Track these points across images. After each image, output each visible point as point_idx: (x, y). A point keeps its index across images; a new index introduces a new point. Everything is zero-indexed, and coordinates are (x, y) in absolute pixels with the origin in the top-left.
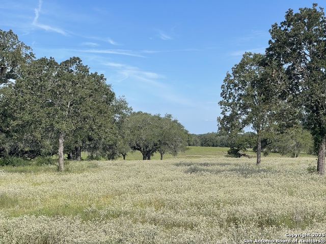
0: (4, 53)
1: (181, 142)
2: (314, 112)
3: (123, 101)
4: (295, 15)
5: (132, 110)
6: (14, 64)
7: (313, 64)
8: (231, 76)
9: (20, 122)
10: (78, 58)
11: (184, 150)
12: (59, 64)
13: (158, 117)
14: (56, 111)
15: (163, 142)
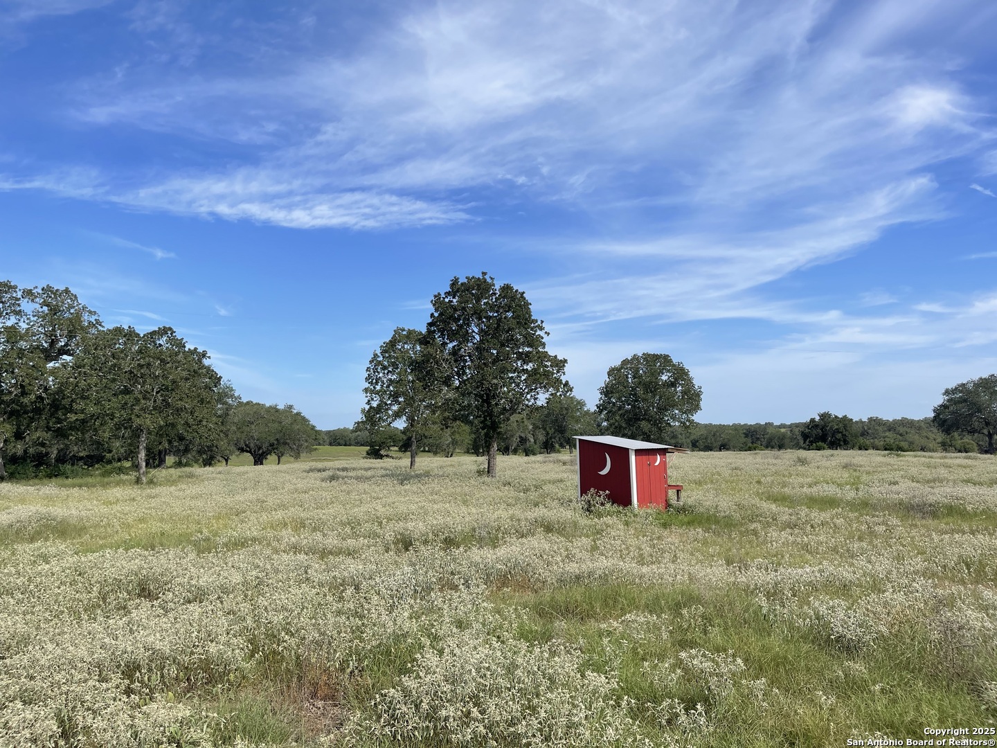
0: (55, 319)
1: (306, 441)
2: (484, 401)
3: (228, 387)
4: (462, 284)
5: (240, 398)
6: (71, 336)
7: (484, 344)
8: (379, 357)
9: (82, 416)
10: (170, 329)
11: (310, 450)
12: (142, 336)
13: (275, 408)
14: (137, 400)
15: (282, 441)
